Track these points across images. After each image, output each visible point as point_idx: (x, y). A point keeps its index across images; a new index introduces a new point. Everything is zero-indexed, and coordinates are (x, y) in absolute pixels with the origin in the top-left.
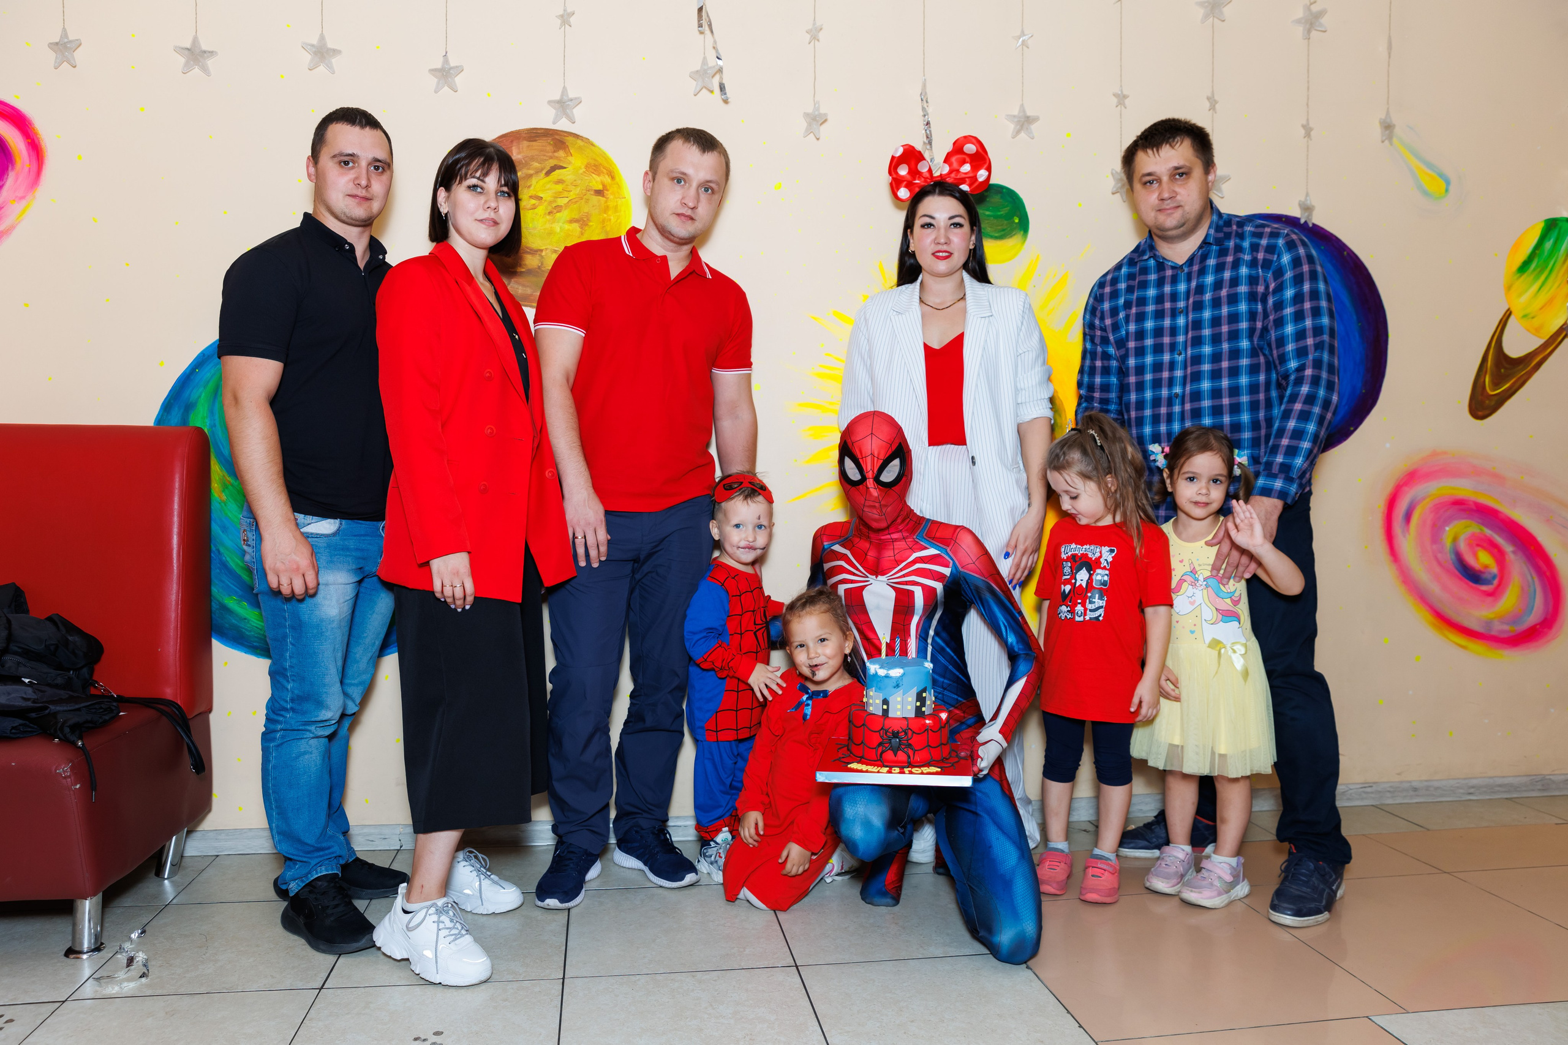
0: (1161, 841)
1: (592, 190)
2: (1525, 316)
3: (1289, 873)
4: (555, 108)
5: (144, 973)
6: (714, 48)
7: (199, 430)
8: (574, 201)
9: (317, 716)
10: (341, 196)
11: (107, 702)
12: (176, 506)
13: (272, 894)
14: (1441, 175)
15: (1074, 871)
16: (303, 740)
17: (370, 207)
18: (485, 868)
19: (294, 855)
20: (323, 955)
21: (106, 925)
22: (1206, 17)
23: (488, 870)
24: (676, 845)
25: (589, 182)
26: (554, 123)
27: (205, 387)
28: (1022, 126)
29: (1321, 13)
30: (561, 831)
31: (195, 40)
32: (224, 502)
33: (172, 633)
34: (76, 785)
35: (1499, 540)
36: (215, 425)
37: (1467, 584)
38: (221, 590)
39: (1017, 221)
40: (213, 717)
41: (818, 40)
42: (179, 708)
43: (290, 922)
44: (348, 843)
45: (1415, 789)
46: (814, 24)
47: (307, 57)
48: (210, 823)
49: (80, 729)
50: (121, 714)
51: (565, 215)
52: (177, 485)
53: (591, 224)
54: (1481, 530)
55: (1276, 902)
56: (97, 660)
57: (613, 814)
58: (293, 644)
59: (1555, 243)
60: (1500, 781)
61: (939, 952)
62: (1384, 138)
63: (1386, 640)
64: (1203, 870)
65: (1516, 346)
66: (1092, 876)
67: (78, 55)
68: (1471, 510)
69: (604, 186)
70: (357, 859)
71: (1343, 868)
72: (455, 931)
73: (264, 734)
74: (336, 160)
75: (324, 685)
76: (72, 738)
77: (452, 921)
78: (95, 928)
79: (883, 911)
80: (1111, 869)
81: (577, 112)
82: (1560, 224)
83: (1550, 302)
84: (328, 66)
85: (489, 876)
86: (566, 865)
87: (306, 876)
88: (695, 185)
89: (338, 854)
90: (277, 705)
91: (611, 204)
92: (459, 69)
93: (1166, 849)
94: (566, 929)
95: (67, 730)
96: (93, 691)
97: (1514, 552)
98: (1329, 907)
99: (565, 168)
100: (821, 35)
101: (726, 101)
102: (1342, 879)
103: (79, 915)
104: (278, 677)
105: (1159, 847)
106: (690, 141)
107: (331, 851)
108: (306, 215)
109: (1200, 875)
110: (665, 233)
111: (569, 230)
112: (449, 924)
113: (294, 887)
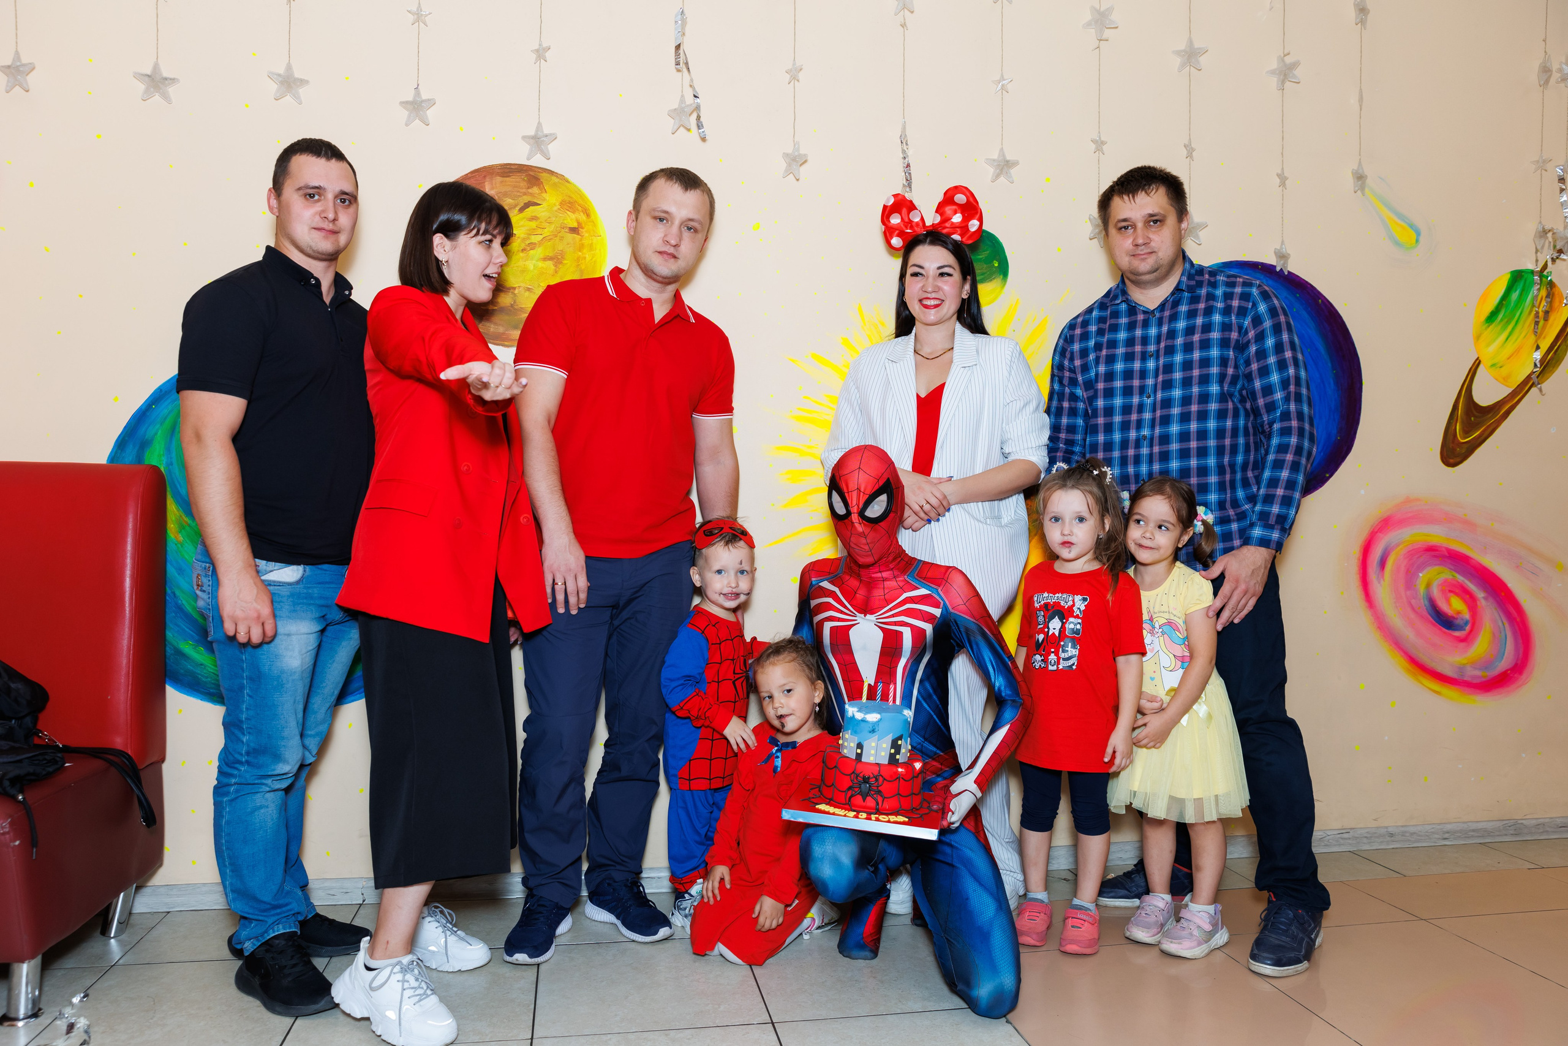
0: (1141, 890)
1: (566, 227)
2: (1493, 365)
3: (1269, 923)
4: (529, 144)
5: (85, 1041)
6: (691, 86)
7: (155, 469)
8: (548, 238)
9: (274, 770)
10: (306, 229)
11: (51, 753)
12: (129, 547)
13: (226, 952)
14: (1412, 226)
15: (1054, 921)
16: (259, 795)
17: (337, 241)
18: (451, 923)
19: (249, 914)
20: (279, 1017)
21: (46, 989)
22: (1182, 66)
23: (454, 925)
24: (649, 898)
25: (564, 220)
26: (528, 159)
27: (161, 424)
28: (1001, 170)
29: (1294, 65)
30: (532, 883)
31: (156, 67)
32: (180, 543)
33: (123, 680)
34: (15, 841)
35: (1471, 586)
36: (171, 464)
37: (1440, 629)
38: (176, 635)
39: (996, 265)
40: (166, 767)
41: (798, 81)
42: (129, 758)
43: (244, 983)
44: (307, 898)
45: (1392, 835)
46: (794, 64)
47: (273, 87)
48: (161, 878)
49: (21, 782)
50: (67, 765)
51: (538, 252)
52: (131, 526)
53: (565, 262)
54: (1453, 576)
55: (1256, 952)
56: (42, 708)
57: (585, 867)
58: (250, 696)
59: (1521, 295)
60: (1474, 826)
61: (918, 1007)
62: (1357, 188)
63: (1362, 686)
64: (1182, 920)
65: (1485, 394)
66: (1072, 927)
67: (32, 79)
68: (1444, 557)
69: (579, 223)
70: (317, 915)
71: (1321, 916)
72: (420, 991)
73: (216, 788)
74: (301, 192)
75: (283, 738)
76: (12, 791)
77: (417, 980)
78: (33, 992)
79: (860, 966)
80: (1091, 920)
81: (552, 148)
82: (1526, 276)
83: (1517, 352)
84: (295, 97)
85: (456, 932)
86: (536, 919)
87: (262, 935)
88: (677, 223)
89: (296, 910)
90: (231, 758)
91: (586, 242)
92: (431, 103)
93: (1146, 898)
94: (535, 986)
95: (6, 783)
96: (37, 741)
97: (1485, 598)
98: (1308, 957)
99: (540, 205)
100: (801, 75)
101: (704, 139)
102: (1320, 927)
103: (15, 979)
104: (232, 729)
105: (1138, 896)
106: (672, 180)
107: (288, 907)
108: (268, 248)
109: (1180, 925)
110: (648, 272)
111: (542, 268)
112: (414, 983)
113: (249, 947)
